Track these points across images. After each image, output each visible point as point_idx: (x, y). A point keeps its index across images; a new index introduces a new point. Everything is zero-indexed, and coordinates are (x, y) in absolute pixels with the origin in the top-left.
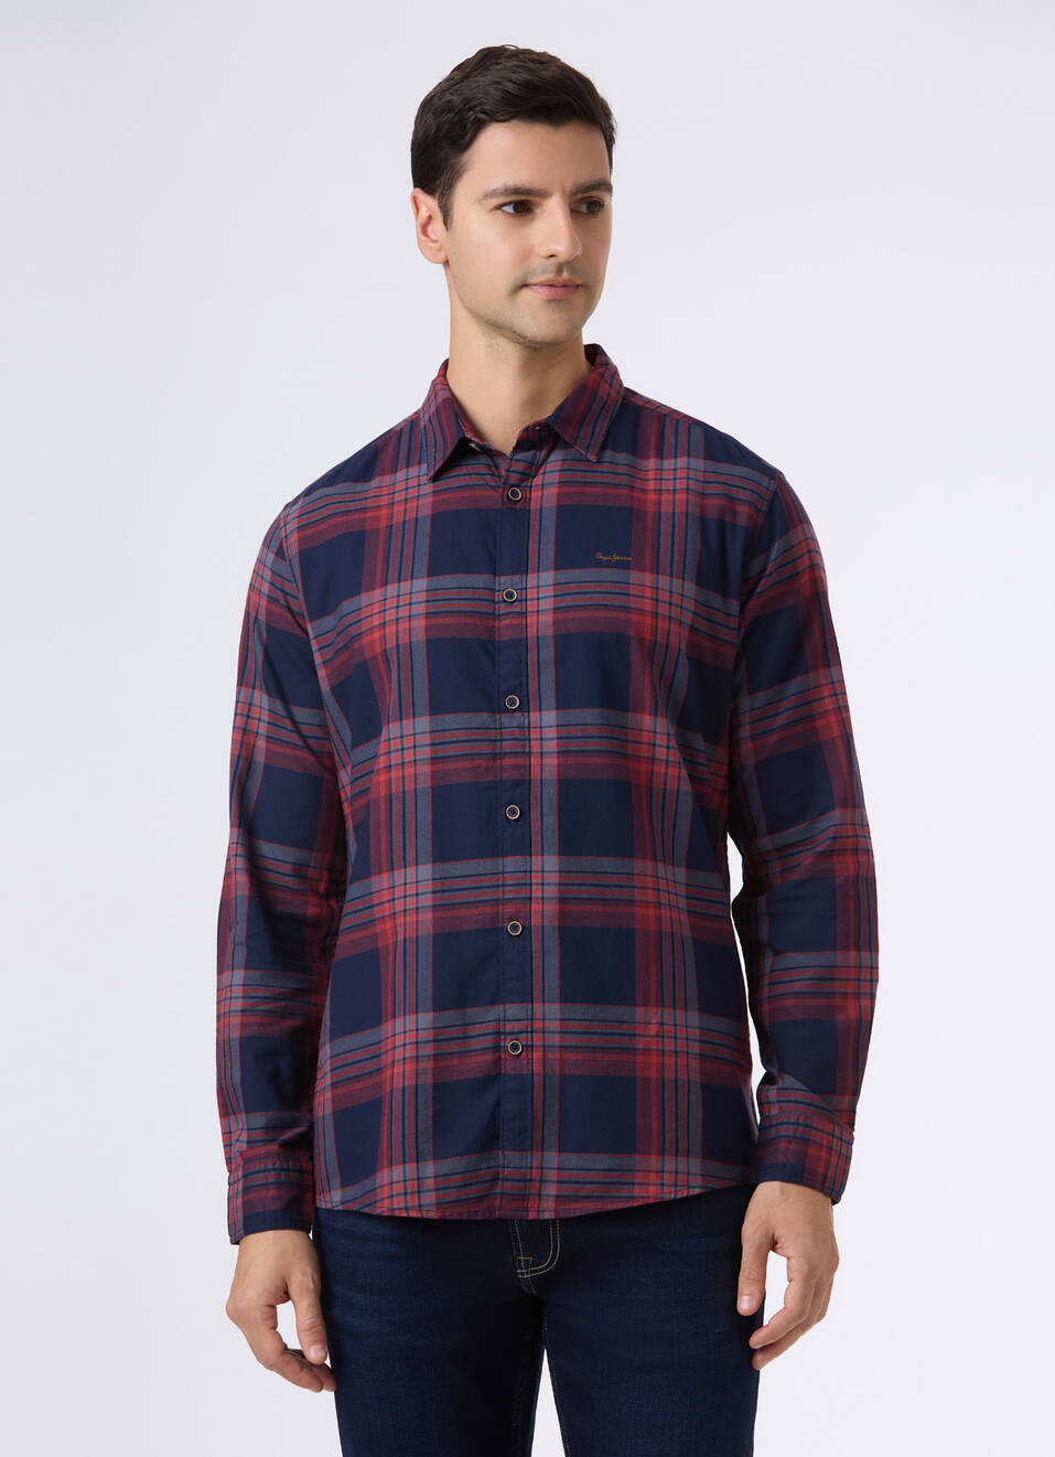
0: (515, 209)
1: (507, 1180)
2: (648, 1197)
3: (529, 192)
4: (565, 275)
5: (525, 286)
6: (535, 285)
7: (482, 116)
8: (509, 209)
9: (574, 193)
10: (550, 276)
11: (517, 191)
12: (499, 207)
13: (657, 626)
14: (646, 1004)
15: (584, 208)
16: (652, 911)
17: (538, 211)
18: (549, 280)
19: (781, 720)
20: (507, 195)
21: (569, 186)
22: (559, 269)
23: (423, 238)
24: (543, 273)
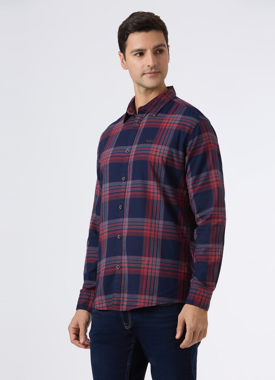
0: (140, 55)
1: (114, 301)
2: (141, 306)
3: (141, 50)
4: (153, 70)
5: (144, 74)
6: (147, 73)
7: (128, 32)
8: (138, 55)
9: (154, 49)
10: (149, 71)
11: (138, 50)
12: (135, 55)
13: (155, 158)
14: (145, 256)
15: (158, 52)
16: (148, 232)
17: (145, 54)
18: (149, 72)
19: (200, 183)
20: (136, 52)
21: (152, 47)
22: (152, 69)
23: (122, 64)
24: (148, 70)
